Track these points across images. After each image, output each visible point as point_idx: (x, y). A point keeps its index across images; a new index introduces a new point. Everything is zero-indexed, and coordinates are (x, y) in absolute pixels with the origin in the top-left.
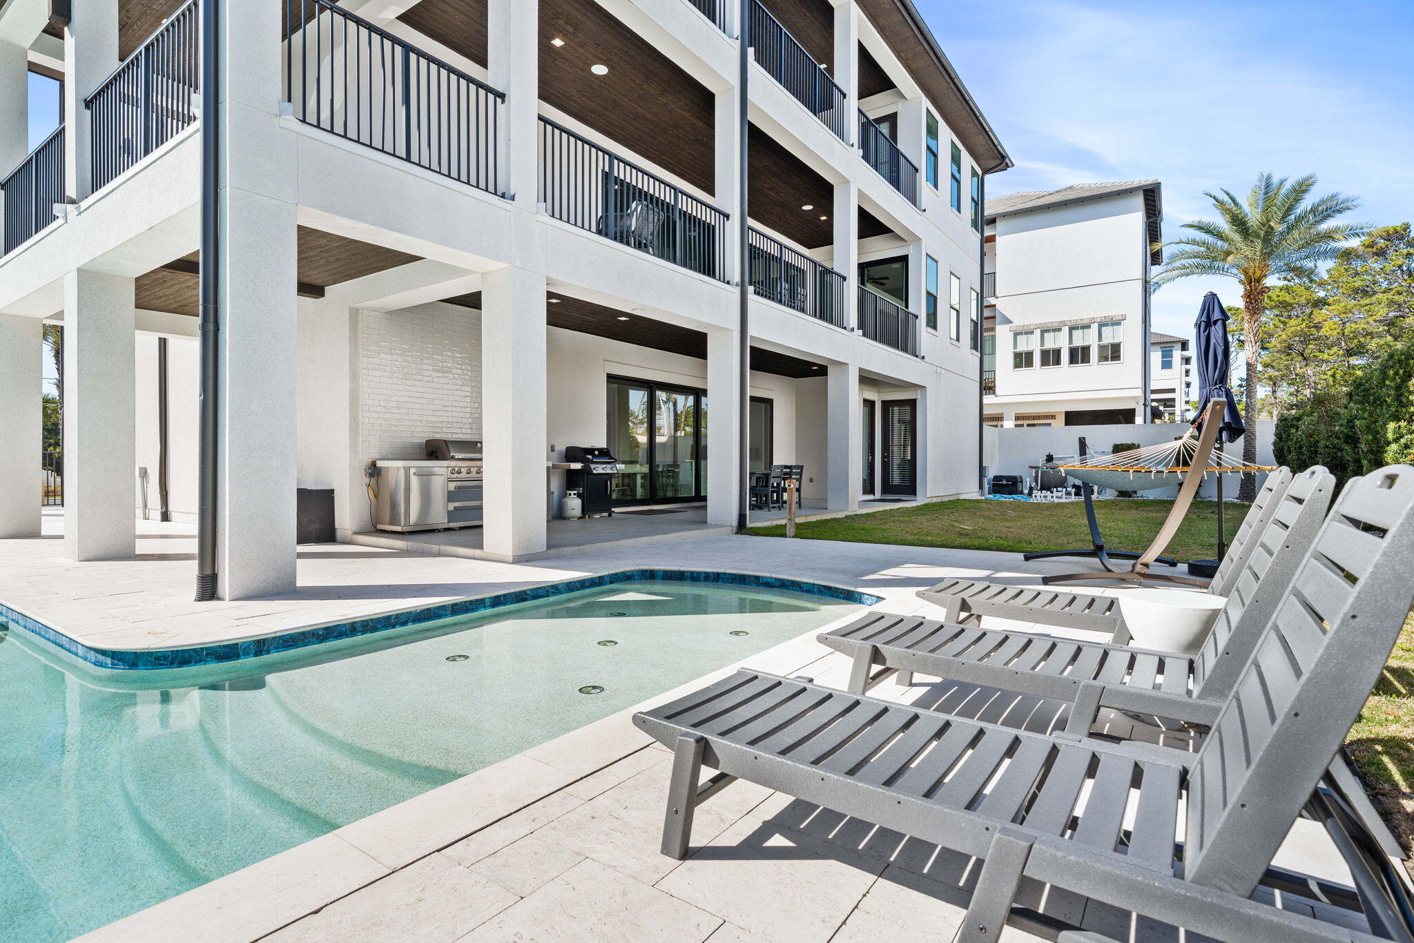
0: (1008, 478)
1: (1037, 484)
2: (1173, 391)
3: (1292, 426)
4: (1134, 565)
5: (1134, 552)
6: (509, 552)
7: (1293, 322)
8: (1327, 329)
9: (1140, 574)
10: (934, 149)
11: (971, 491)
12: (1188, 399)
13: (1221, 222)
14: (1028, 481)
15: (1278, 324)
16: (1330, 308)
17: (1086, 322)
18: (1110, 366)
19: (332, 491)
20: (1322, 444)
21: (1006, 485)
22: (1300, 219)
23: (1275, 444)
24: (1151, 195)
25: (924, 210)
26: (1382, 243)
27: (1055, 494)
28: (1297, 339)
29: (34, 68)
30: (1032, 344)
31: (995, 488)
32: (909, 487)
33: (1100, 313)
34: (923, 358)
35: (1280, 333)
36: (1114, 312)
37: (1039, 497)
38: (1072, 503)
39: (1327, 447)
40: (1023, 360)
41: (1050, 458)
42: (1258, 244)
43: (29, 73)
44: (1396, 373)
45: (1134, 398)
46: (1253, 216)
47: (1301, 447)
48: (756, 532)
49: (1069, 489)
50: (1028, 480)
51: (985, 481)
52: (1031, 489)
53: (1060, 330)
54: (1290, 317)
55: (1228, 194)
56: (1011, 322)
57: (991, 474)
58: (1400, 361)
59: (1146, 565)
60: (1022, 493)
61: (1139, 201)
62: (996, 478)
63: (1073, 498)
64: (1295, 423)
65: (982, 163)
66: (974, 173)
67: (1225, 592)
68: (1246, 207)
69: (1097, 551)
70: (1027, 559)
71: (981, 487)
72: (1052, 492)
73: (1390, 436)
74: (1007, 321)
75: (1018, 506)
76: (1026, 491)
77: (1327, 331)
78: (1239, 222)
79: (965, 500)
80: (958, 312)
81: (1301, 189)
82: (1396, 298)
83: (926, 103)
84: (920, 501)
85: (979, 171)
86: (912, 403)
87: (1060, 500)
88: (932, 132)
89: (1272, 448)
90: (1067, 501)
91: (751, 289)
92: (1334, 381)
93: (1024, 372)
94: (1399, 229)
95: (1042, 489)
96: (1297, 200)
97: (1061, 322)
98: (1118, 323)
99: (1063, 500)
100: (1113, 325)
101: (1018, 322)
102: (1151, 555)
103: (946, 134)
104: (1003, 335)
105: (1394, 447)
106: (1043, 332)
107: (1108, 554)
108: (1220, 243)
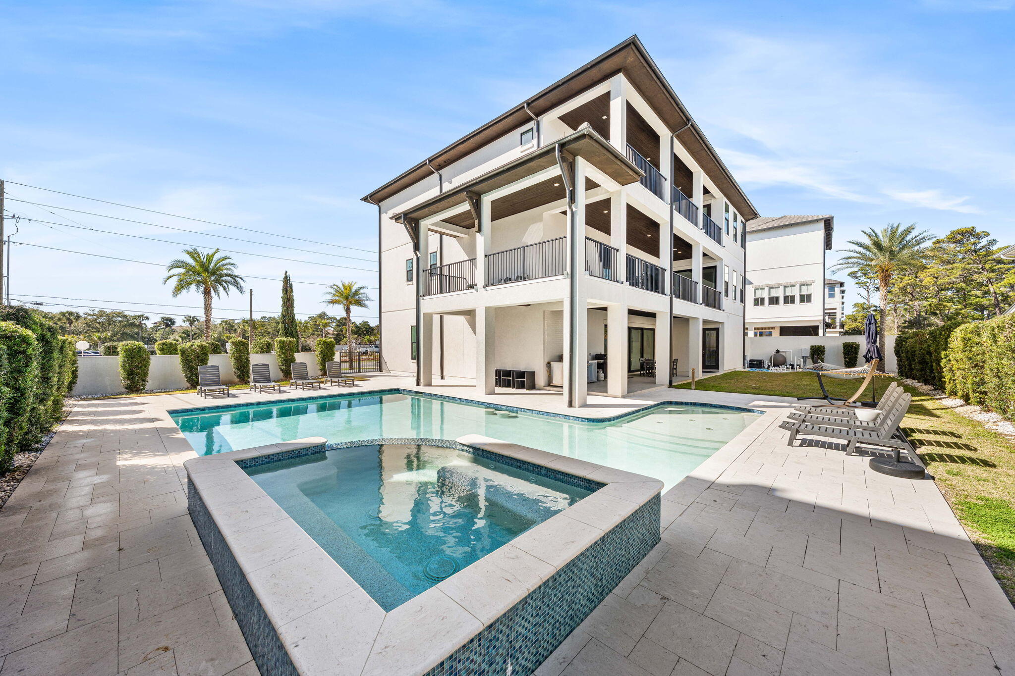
0: (757, 361)
1: (771, 364)
2: (835, 309)
3: (904, 341)
4: (845, 403)
5: (845, 399)
6: (620, 395)
7: (906, 278)
8: (927, 281)
9: (847, 406)
10: (727, 218)
11: (739, 367)
12: (843, 312)
13: (867, 242)
14: (766, 363)
15: (898, 279)
16: (928, 270)
17: (793, 284)
18: (805, 305)
19: (534, 372)
20: (917, 352)
21: (756, 364)
22: (908, 242)
23: (895, 348)
24: (828, 224)
25: (724, 247)
26: (959, 237)
27: (781, 368)
28: (909, 287)
29: (430, 230)
30: (765, 294)
31: (751, 365)
32: (717, 367)
33: (801, 279)
34: (724, 310)
35: (899, 284)
36: (808, 279)
37: (773, 370)
38: (791, 373)
39: (920, 354)
40: (759, 302)
41: (778, 351)
42: (887, 255)
43: (429, 232)
44: (945, 333)
45: (819, 320)
46: (885, 241)
47: (908, 352)
48: (676, 387)
49: (788, 366)
50: (767, 361)
51: (746, 361)
52: (769, 366)
53: (779, 287)
54: (905, 275)
55: (873, 230)
56: (752, 284)
57: (748, 359)
58: (947, 329)
59: (849, 403)
60: (764, 367)
61: (822, 225)
62: (751, 361)
63: (790, 371)
64: (905, 340)
65: (745, 217)
66: (742, 222)
67: (881, 409)
68: (881, 237)
69: (826, 398)
70: (798, 400)
71: (744, 365)
72: (780, 368)
73: (943, 357)
74: (751, 283)
75: (763, 373)
76: (766, 367)
77: (926, 283)
78: (878, 245)
79: (738, 371)
80: (735, 287)
81: (908, 231)
82: (967, 266)
83: (725, 199)
84: (720, 372)
85: (744, 221)
86: (717, 330)
87: (784, 372)
88: (727, 210)
89: (894, 349)
90: (788, 372)
91: (674, 296)
92: (930, 308)
93: (760, 308)
94: (969, 230)
95: (774, 366)
96: (907, 235)
97: (779, 284)
98: (811, 284)
99: (785, 372)
100: (807, 285)
101: (756, 283)
102: (851, 400)
103: (732, 209)
104: (749, 289)
105: (944, 360)
106: (770, 288)
107: (831, 399)
108: (868, 253)
